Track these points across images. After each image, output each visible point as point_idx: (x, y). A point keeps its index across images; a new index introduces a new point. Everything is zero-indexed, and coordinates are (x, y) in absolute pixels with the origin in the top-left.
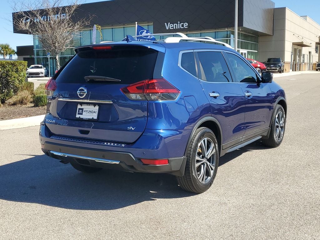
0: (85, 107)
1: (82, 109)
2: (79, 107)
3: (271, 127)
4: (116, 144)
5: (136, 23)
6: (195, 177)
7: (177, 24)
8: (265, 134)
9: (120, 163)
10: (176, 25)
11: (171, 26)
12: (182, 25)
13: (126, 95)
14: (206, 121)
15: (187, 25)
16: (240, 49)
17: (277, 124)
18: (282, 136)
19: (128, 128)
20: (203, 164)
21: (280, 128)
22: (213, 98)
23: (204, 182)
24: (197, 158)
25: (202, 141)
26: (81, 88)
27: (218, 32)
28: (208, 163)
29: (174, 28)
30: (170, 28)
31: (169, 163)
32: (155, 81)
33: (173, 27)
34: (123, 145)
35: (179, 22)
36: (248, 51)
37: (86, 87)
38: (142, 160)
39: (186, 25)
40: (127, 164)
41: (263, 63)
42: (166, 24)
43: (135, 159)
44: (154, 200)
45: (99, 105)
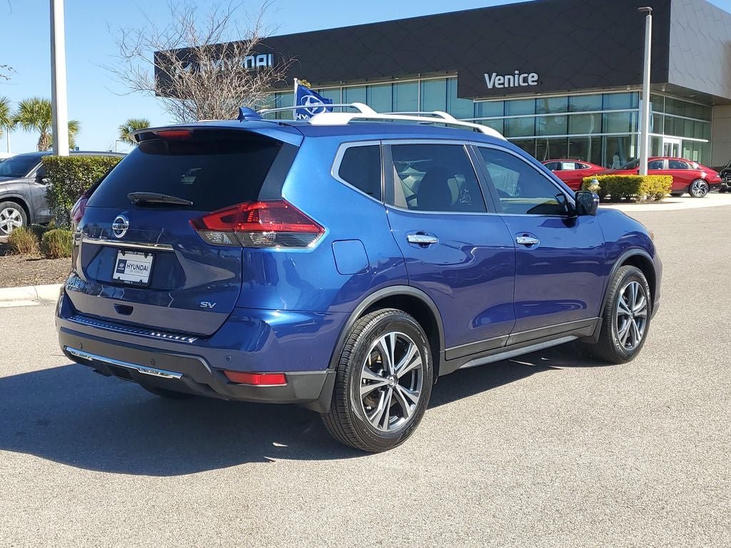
0: (129, 257)
1: (124, 262)
2: (120, 256)
3: (605, 316)
4: (177, 338)
5: (296, 79)
6: (359, 416)
7: (511, 77)
8: (588, 332)
9: (183, 378)
10: (509, 79)
11: (500, 80)
12: (524, 78)
13: (200, 233)
14: (391, 294)
15: (536, 77)
16: (663, 136)
17: (624, 311)
18: (640, 338)
19: (202, 303)
20: (385, 388)
21: (631, 320)
22: (417, 245)
23: (384, 429)
24: (366, 374)
25: (382, 340)
26: (118, 218)
27: (608, 94)
28: (399, 388)
29: (506, 85)
30: (497, 86)
31: (287, 382)
32: (261, 206)
33: (503, 84)
34: (191, 341)
35: (517, 72)
36: (683, 141)
37: (128, 217)
38: (225, 372)
39: (533, 78)
40: (197, 381)
41: (716, 169)
42: (486, 75)
43: (210, 371)
44: (268, 461)
45: (154, 252)
